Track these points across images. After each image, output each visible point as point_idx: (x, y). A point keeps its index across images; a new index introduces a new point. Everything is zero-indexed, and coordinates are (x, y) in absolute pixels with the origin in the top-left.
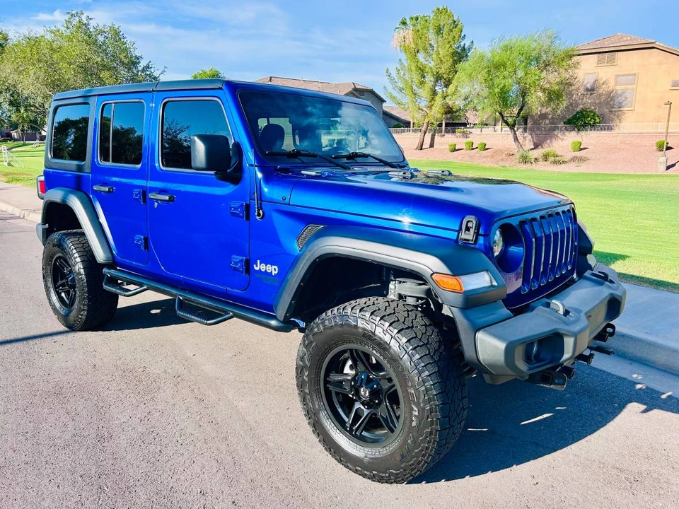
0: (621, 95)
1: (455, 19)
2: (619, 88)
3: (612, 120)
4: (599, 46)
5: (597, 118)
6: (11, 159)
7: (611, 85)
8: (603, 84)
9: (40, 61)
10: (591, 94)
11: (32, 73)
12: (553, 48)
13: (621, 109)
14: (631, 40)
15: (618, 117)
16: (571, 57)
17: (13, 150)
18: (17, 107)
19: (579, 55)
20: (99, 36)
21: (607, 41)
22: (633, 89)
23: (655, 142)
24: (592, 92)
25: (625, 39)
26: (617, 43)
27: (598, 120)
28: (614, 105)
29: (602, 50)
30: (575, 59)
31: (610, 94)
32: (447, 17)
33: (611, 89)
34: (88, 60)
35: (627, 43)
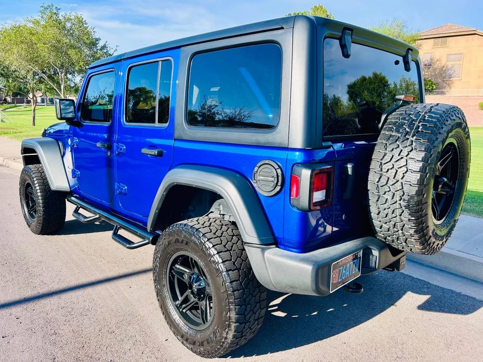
0: (451, 69)
1: (328, 14)
2: (449, 64)
3: (444, 88)
4: (435, 33)
5: (434, 86)
6: (3, 117)
7: (444, 61)
8: (437, 60)
9: (22, 42)
10: (428, 68)
11: (15, 51)
12: (402, 34)
13: (451, 79)
14: (458, 28)
15: (448, 85)
16: (415, 40)
17: (7, 110)
18: (7, 78)
19: (422, 39)
20: (67, 23)
21: (441, 29)
22: (460, 65)
23: (477, 104)
24: (429, 67)
25: (453, 28)
26: (448, 31)
27: (435, 87)
28: (445, 76)
29: (437, 36)
30: (418, 42)
31: (443, 68)
32: (322, 12)
33: (443, 64)
34: (59, 41)
35: (455, 31)
